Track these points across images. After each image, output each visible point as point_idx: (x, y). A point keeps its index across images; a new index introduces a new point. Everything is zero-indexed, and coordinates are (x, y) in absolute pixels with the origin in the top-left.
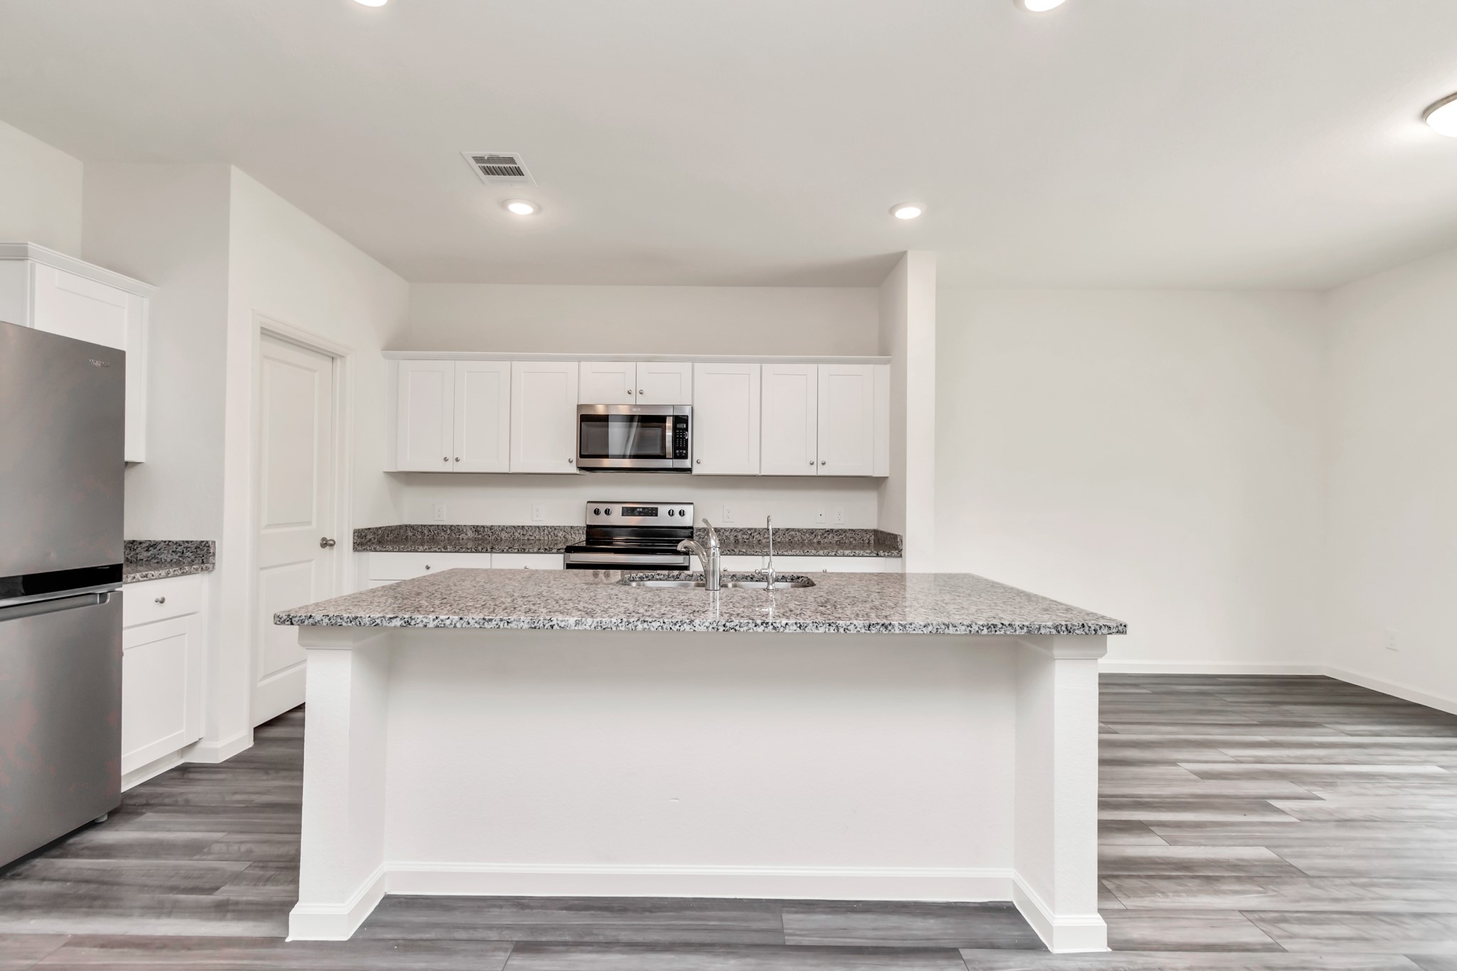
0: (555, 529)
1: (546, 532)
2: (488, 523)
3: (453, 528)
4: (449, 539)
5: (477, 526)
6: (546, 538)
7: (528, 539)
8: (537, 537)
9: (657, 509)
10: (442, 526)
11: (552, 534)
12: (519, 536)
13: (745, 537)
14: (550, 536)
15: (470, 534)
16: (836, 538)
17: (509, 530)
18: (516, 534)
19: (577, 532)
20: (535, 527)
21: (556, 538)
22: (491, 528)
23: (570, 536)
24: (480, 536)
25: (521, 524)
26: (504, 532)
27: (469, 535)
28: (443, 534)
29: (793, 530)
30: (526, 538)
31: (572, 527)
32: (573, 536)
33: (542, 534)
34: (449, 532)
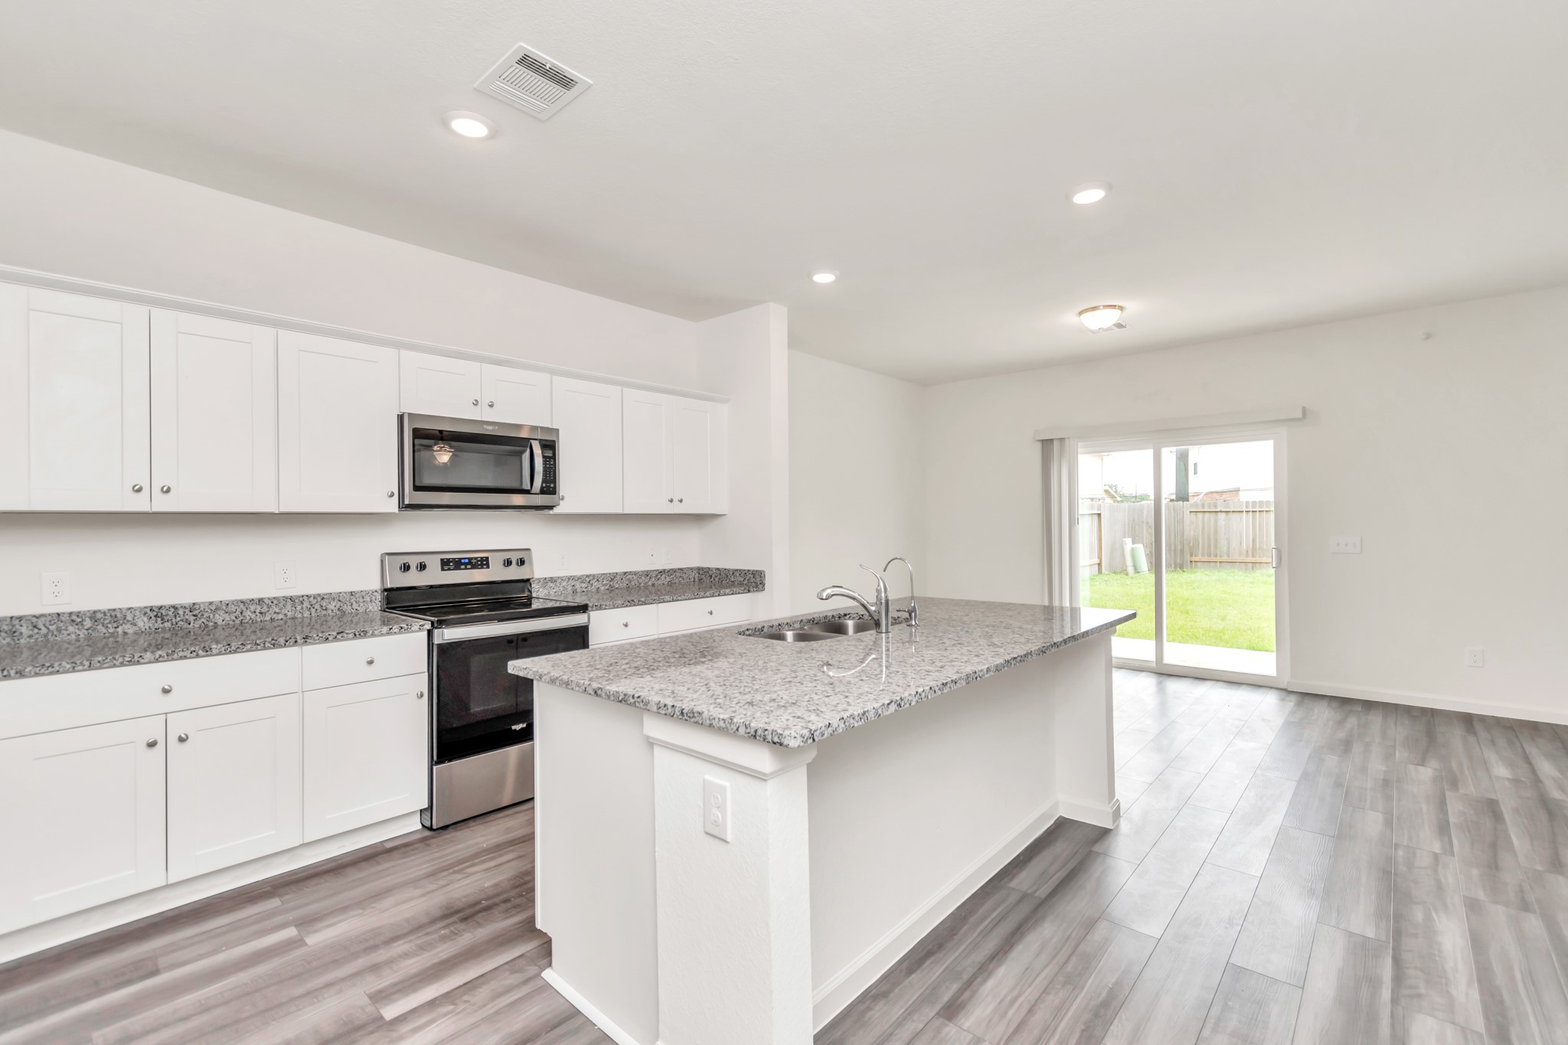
0: (323, 599)
1: (306, 604)
2: (184, 599)
3: (99, 616)
4: (89, 637)
5: (160, 608)
6: (306, 614)
7: (272, 620)
8: (289, 614)
9: (487, 558)
10: (71, 614)
11: (317, 606)
12: (253, 616)
13: (584, 585)
14: (313, 611)
15: (143, 623)
16: (668, 579)
17: (232, 608)
18: (248, 614)
19: (361, 600)
20: (285, 598)
21: (324, 612)
22: (192, 608)
23: (350, 607)
24: (168, 625)
25: (256, 596)
26: (221, 612)
27: (141, 624)
28: (71, 629)
29: (630, 573)
30: (268, 618)
31: (352, 594)
32: (355, 606)
33: (299, 608)
34: (88, 623)
